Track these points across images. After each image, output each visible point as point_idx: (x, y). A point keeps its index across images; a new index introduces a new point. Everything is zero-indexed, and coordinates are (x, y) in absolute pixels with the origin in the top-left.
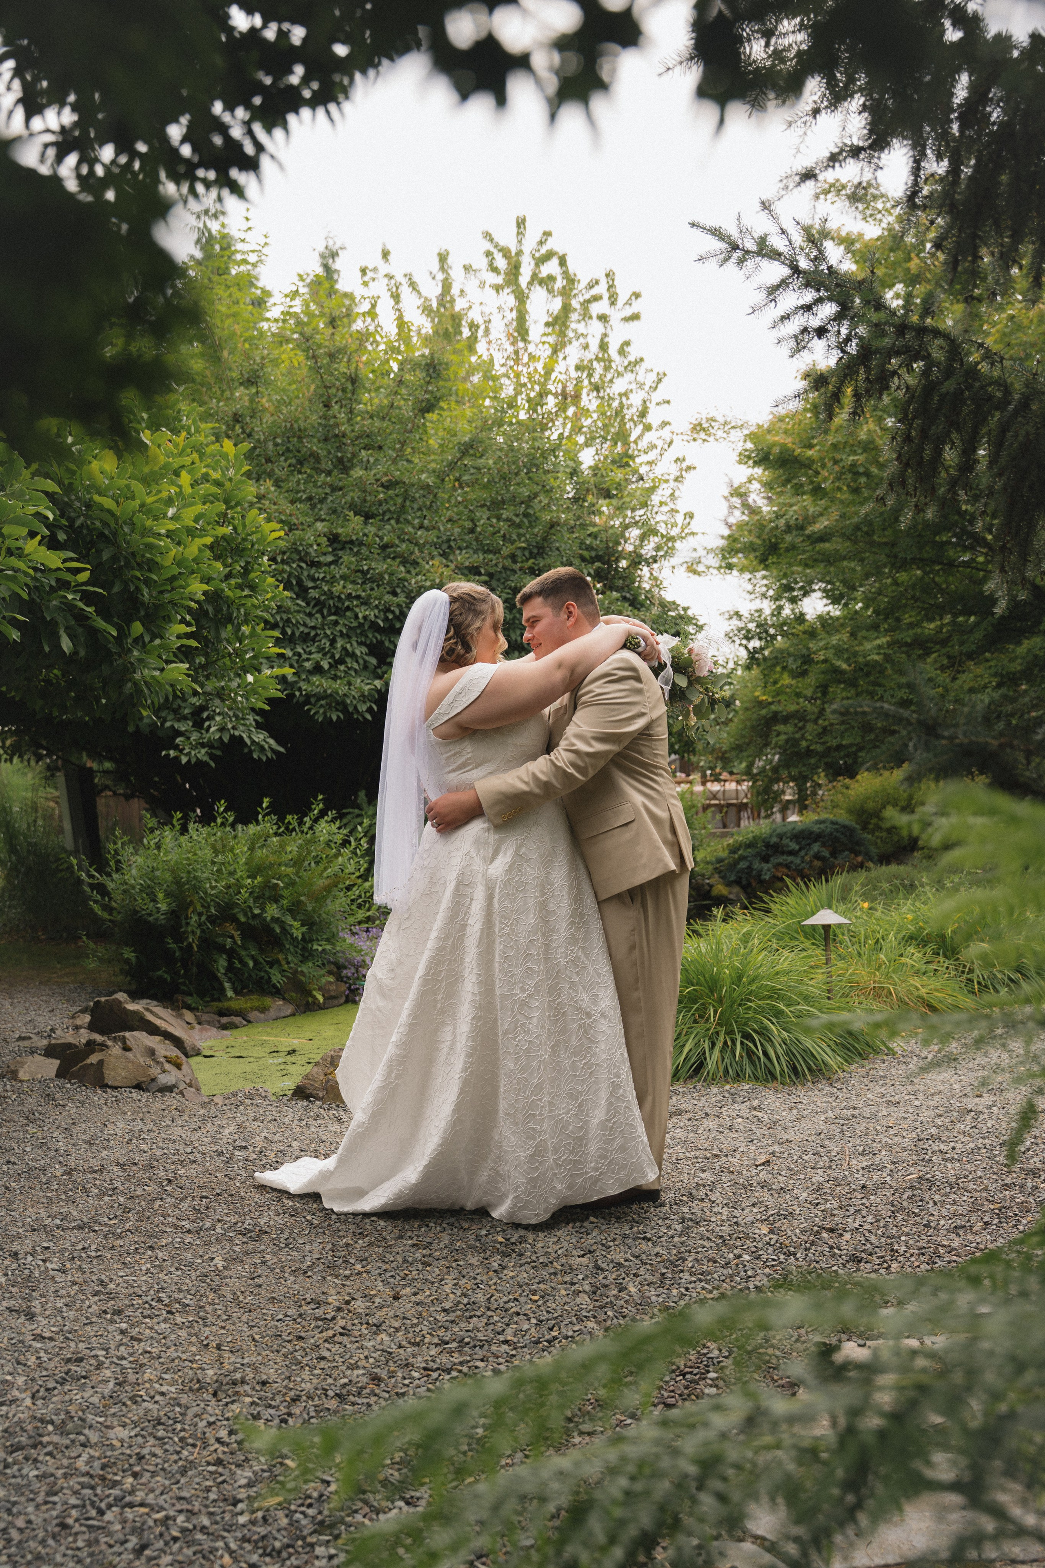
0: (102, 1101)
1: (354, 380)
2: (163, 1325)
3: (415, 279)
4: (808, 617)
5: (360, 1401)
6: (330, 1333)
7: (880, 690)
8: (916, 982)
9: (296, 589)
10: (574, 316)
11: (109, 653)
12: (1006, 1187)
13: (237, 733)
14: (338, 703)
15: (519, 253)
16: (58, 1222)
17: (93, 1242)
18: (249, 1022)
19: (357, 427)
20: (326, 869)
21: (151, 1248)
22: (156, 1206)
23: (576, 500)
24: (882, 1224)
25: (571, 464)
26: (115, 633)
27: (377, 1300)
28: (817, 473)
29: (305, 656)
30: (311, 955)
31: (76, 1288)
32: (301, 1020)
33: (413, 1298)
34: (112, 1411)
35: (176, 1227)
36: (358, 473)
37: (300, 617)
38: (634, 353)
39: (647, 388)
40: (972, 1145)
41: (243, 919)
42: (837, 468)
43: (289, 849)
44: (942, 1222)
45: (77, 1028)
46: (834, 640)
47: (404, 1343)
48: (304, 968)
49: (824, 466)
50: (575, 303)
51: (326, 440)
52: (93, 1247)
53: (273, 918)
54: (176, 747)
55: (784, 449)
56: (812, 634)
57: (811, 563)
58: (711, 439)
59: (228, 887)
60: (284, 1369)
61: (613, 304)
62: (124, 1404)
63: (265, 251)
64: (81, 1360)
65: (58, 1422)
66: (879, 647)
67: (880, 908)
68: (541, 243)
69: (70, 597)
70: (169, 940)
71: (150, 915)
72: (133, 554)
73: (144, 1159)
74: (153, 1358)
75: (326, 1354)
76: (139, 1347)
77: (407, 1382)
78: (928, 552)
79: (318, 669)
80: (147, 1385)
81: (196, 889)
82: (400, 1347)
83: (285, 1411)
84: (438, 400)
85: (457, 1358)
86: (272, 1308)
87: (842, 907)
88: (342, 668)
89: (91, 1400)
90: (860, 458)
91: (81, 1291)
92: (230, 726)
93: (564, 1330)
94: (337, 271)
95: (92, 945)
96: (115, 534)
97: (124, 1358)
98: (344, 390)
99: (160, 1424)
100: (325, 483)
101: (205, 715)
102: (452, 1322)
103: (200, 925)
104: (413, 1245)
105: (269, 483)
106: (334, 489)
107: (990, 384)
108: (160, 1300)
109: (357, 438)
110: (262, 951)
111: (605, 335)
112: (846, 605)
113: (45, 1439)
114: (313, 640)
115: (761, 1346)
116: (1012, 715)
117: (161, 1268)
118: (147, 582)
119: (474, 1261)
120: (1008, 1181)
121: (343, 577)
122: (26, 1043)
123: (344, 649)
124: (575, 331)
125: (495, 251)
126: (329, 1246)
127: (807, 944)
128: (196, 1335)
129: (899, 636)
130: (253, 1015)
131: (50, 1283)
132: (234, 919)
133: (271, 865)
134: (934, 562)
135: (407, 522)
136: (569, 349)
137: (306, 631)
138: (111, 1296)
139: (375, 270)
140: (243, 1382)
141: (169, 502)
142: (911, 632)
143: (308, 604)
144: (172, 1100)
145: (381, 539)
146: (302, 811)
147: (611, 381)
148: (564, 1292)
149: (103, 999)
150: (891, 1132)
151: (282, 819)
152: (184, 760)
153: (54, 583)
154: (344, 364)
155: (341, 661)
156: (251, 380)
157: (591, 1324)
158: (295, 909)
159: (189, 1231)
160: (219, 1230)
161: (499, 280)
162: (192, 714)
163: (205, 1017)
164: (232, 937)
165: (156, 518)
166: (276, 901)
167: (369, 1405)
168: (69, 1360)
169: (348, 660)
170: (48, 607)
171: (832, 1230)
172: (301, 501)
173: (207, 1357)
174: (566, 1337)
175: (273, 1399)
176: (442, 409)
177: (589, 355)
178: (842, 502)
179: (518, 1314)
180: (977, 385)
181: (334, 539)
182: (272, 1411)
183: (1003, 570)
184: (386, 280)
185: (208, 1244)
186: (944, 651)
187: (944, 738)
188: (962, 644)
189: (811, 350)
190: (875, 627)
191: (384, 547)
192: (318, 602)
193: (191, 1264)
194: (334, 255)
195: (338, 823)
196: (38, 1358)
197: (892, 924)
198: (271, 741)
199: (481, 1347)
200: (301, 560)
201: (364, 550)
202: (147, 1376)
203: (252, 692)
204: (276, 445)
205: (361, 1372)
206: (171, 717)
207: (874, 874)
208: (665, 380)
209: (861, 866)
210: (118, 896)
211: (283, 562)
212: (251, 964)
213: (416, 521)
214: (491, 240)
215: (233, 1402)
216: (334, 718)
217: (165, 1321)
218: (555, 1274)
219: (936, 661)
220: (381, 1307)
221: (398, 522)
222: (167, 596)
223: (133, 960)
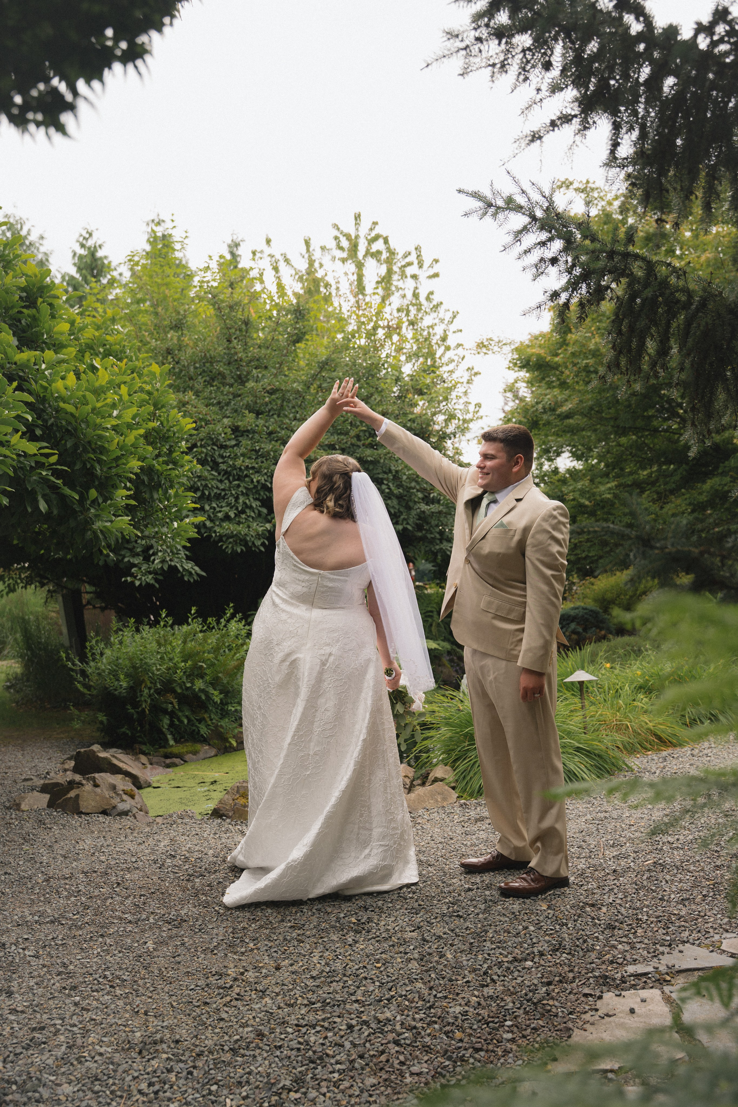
0: (78, 824)
1: (247, 323)
2: (106, 997)
3: (288, 257)
4: (560, 470)
5: (248, 1053)
6: (228, 998)
7: (612, 518)
8: (645, 718)
9: (211, 464)
10: (395, 277)
11: (74, 511)
12: (718, 867)
13: (173, 564)
14: (241, 540)
15: (357, 237)
16: (36, 918)
17: (61, 932)
18: (185, 761)
19: (250, 354)
20: (235, 654)
21: (102, 936)
22: (108, 904)
23: (399, 397)
24: (629, 899)
25: (397, 373)
26: (77, 498)
27: (264, 971)
28: (562, 373)
29: (218, 509)
30: (227, 714)
31: (45, 969)
32: (221, 759)
33: (290, 969)
34: (63, 1070)
35: (121, 919)
36: (251, 384)
37: (214, 483)
38: (436, 299)
39: (446, 322)
40: (691, 837)
41: (179, 691)
42: (575, 369)
43: (210, 641)
44: (672, 896)
45: (65, 770)
46: (579, 485)
47: (282, 1005)
48: (222, 723)
49: (566, 367)
50: (395, 268)
51: (229, 364)
52: (60, 937)
53: (200, 689)
54: (132, 575)
55: (539, 358)
56: (563, 481)
57: (560, 433)
58: (490, 352)
59: (169, 669)
60: (193, 1030)
61: (421, 267)
62: (72, 1064)
63: (186, 241)
64: (43, 1028)
65: (20, 1082)
66: (610, 489)
67: (618, 667)
68: (371, 229)
69: (44, 473)
70: (129, 707)
71: (116, 690)
72: (89, 442)
73: (102, 868)
74: (96, 1024)
75: (224, 1015)
76: (87, 1016)
77: (283, 1036)
78: (640, 423)
79: (227, 518)
80: (90, 1047)
81: (146, 671)
82: (279, 1008)
83: (191, 1064)
84: (305, 334)
85: (321, 1015)
86: (187, 981)
87: (592, 668)
88: (243, 516)
89: (47, 1062)
90: (591, 361)
91: (49, 972)
92: (168, 559)
93: (399, 990)
94: (239, 256)
95: (76, 712)
96: (76, 429)
97: (75, 1025)
98: (240, 330)
99: (97, 1080)
100: (229, 392)
101: (151, 552)
102: (318, 986)
103: (150, 696)
104: (291, 927)
105: (191, 393)
106: (236, 396)
107: (677, 291)
108: (105, 977)
109: (250, 361)
110: (193, 712)
111: (416, 288)
112: (587, 460)
113: (8, 1098)
114: (224, 498)
115: (544, 998)
116: (702, 531)
117: (108, 953)
118: (99, 461)
119: (335, 938)
120: (718, 863)
121: (243, 455)
122: (29, 783)
123: (245, 503)
124: (396, 287)
125: (341, 237)
126: (231, 930)
127: (568, 694)
128: (130, 1004)
129: (622, 480)
130: (188, 757)
131: (27, 966)
132: (173, 691)
133: (198, 653)
134: (644, 430)
135: (286, 416)
136: (392, 299)
137: (219, 492)
138: (70, 975)
139: (262, 252)
140: (162, 1041)
141: (114, 406)
142: (631, 478)
143: (219, 474)
144: (127, 822)
145: (268, 428)
146: (219, 615)
147: (422, 319)
148: (399, 960)
149: (82, 750)
150: (633, 828)
151: (205, 621)
152: (137, 583)
153: (33, 465)
154: (240, 313)
155: (243, 512)
156: (178, 326)
157: (419, 985)
158: (215, 683)
159: (130, 922)
160: (151, 920)
161: (345, 255)
162: (143, 551)
163: (155, 759)
164: (172, 703)
165: (103, 417)
166: (202, 677)
167: (255, 1057)
168: (34, 1029)
169: (248, 511)
170: (29, 481)
171: (593, 905)
172: (213, 405)
173: (137, 1022)
174: (401, 996)
175: (183, 1055)
176: (307, 340)
177: (406, 302)
178: (579, 391)
179: (366, 978)
180: (668, 291)
181: (235, 429)
182: (182, 1065)
183: (693, 424)
184: (269, 259)
185: (143, 931)
186: (654, 489)
187: (657, 548)
188: (666, 484)
189: (547, 275)
190: (607, 475)
191: (270, 433)
192: (226, 472)
193: (130, 948)
194: (237, 245)
195: (243, 622)
196: (12, 1028)
197: (626, 678)
198: (197, 568)
199: (339, 1006)
200: (214, 444)
201: (256, 436)
202: (91, 1040)
203: (177, 533)
204: (196, 368)
205: (250, 1029)
206: (128, 554)
207: (613, 643)
208: (458, 316)
209: (604, 637)
210: (94, 678)
211: (201, 446)
212: (186, 721)
213: (291, 415)
214: (338, 229)
215: (153, 1059)
216: (239, 550)
217: (108, 993)
218: (393, 946)
219: (648, 496)
220: (266, 976)
221: (279, 416)
222: (114, 470)
223: (105, 722)
